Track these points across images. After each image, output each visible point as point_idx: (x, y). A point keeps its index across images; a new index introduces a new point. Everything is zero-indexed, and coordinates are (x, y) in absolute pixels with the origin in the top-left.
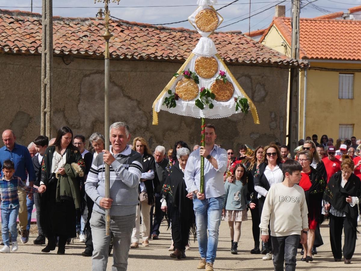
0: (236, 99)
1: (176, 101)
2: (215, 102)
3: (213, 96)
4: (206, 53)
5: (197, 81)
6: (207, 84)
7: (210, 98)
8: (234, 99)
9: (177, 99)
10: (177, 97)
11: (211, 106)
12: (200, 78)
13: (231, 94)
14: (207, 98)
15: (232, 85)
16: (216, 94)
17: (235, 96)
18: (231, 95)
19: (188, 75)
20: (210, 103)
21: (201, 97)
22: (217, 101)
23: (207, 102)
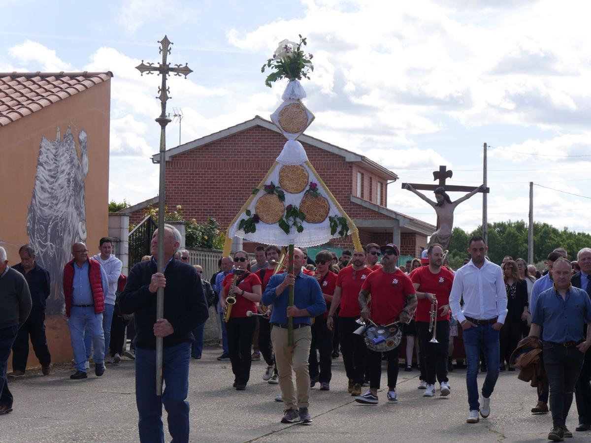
0: (331, 219)
1: (256, 225)
2: (305, 224)
3: (302, 217)
5: (282, 198)
6: (294, 199)
7: (298, 220)
8: (329, 219)
9: (257, 221)
10: (256, 219)
11: (301, 229)
12: (285, 193)
13: (326, 213)
14: (295, 219)
15: (326, 201)
16: (305, 214)
17: (331, 214)
18: (325, 215)
19: (271, 189)
20: (299, 225)
21: (287, 217)
22: (308, 222)
23: (295, 224)
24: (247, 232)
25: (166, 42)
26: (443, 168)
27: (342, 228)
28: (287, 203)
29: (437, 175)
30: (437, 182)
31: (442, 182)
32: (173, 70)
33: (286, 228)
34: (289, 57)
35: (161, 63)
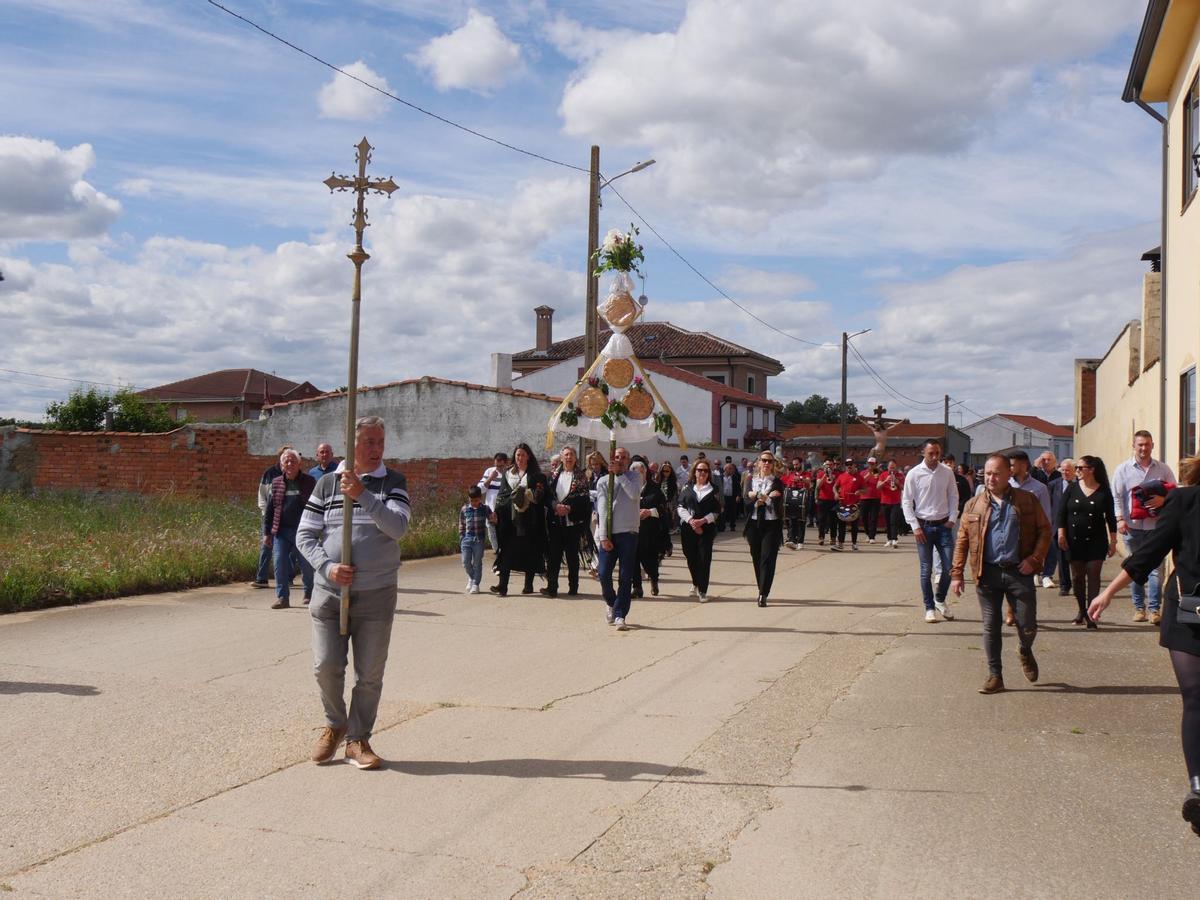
0: (655, 416)
1: (579, 418)
2: (628, 420)
3: (626, 413)
4: (619, 355)
5: (605, 391)
6: (619, 394)
7: (621, 415)
8: (653, 415)
9: (580, 415)
10: (579, 412)
11: (624, 425)
12: (609, 387)
13: (650, 409)
14: (618, 414)
15: (651, 397)
16: (629, 409)
17: (656, 411)
18: (650, 411)
19: (595, 382)
20: (623, 420)
21: (610, 412)
22: (632, 418)
23: (618, 419)
24: (568, 425)
25: (364, 147)
26: (880, 407)
27: (667, 426)
28: (610, 398)
29: (876, 411)
30: (876, 416)
31: (880, 416)
32: (372, 185)
33: (609, 424)
34: (618, 248)
35: (357, 176)
